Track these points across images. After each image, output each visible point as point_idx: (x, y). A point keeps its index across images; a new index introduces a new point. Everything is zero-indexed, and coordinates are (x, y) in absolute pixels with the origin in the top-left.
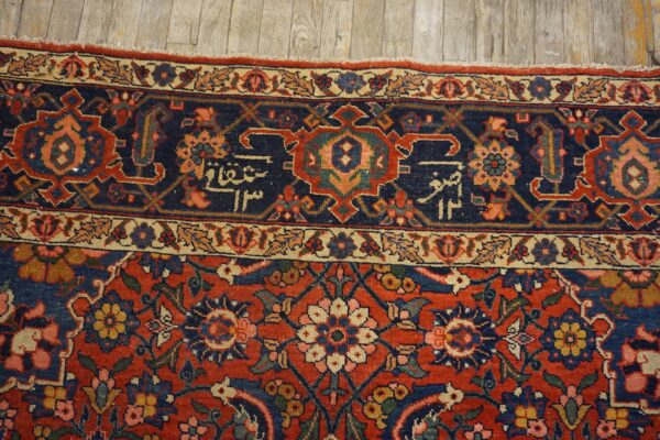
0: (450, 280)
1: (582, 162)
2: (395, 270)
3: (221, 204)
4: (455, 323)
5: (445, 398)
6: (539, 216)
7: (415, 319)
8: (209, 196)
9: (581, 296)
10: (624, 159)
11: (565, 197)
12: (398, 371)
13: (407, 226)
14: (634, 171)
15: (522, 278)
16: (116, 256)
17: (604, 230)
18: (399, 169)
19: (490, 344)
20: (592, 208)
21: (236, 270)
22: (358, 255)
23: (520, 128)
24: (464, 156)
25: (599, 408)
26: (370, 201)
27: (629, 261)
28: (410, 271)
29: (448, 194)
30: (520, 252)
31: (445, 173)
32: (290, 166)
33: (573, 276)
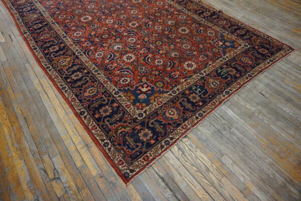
0: (183, 80)
1: (182, 108)
2: (192, 76)
3: (221, 68)
4: (177, 76)
5: (169, 68)
6: (180, 96)
7: (183, 73)
8: (224, 68)
9: (163, 90)
10: (176, 114)
11: (179, 101)
12: (178, 67)
13: (197, 82)
14: (172, 113)
15: (174, 87)
16: (224, 55)
17: (169, 101)
18: (206, 87)
19: (170, 76)
20: (174, 103)
21: (210, 63)
22: (198, 74)
23: (197, 106)
24: (200, 96)
25: (147, 80)
26: (205, 80)
27: (161, 100)
28: (190, 77)
29: (196, 90)
30: (178, 90)
31: (200, 92)
32: (220, 78)
33: (167, 92)
